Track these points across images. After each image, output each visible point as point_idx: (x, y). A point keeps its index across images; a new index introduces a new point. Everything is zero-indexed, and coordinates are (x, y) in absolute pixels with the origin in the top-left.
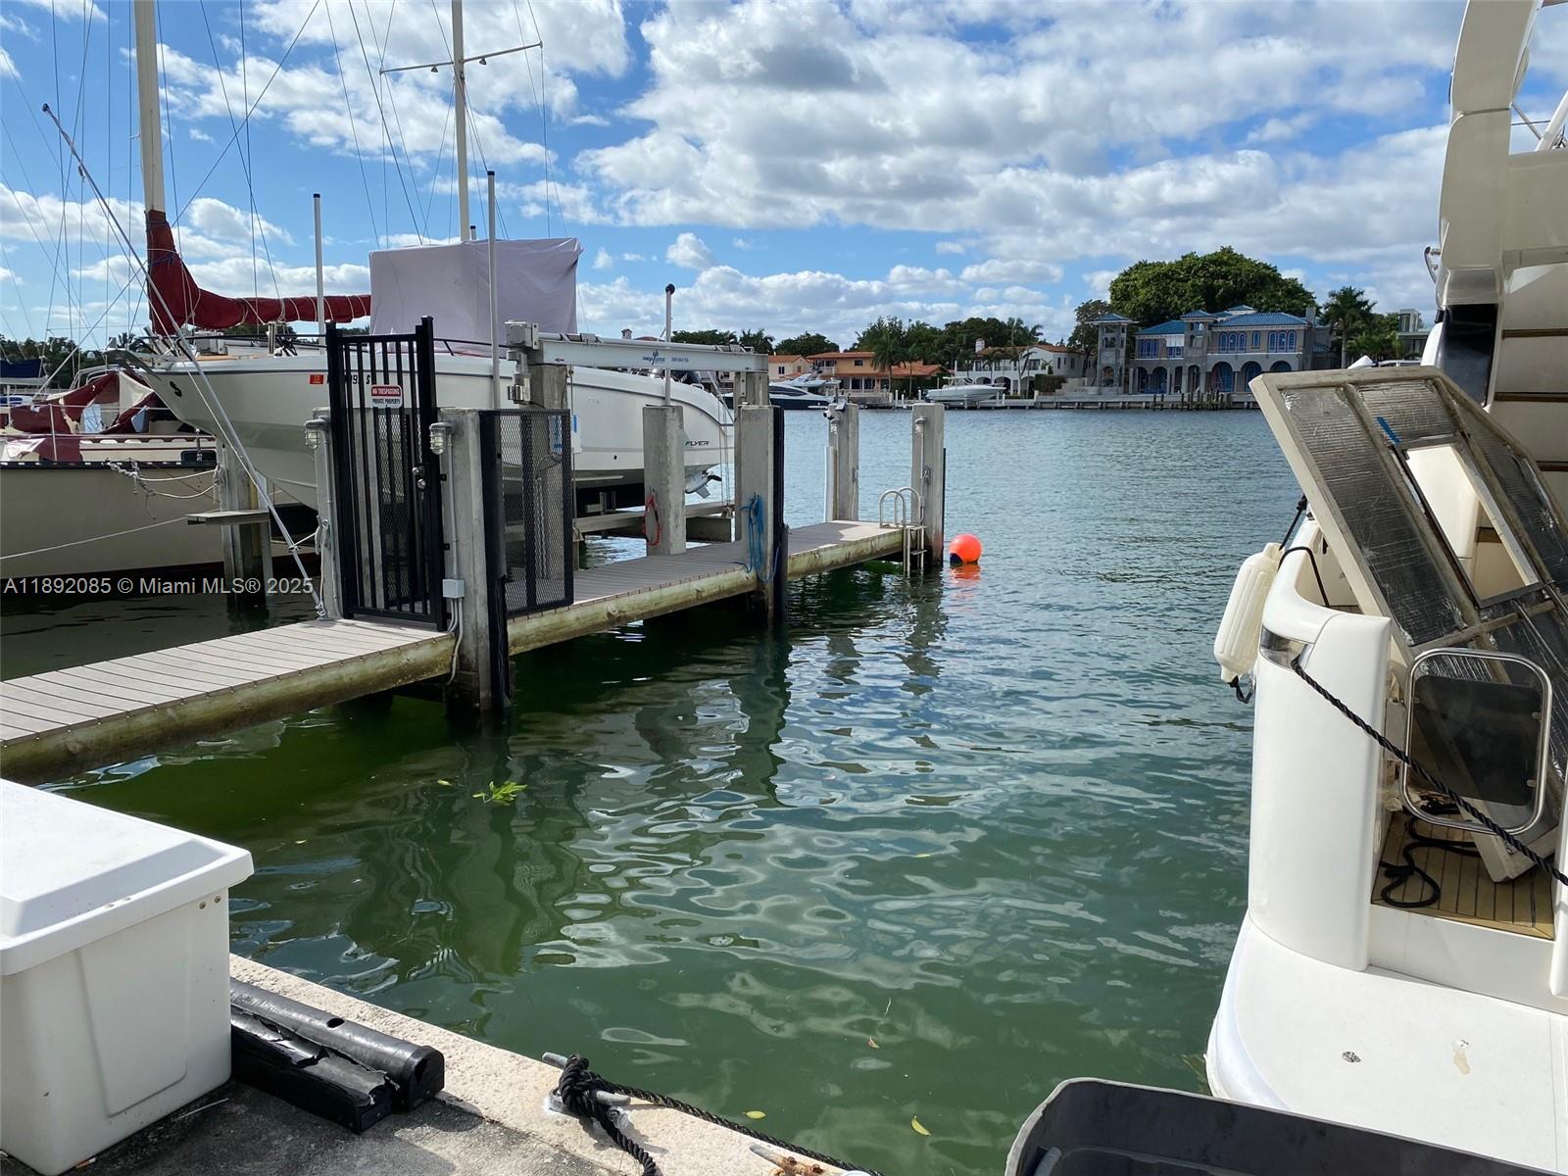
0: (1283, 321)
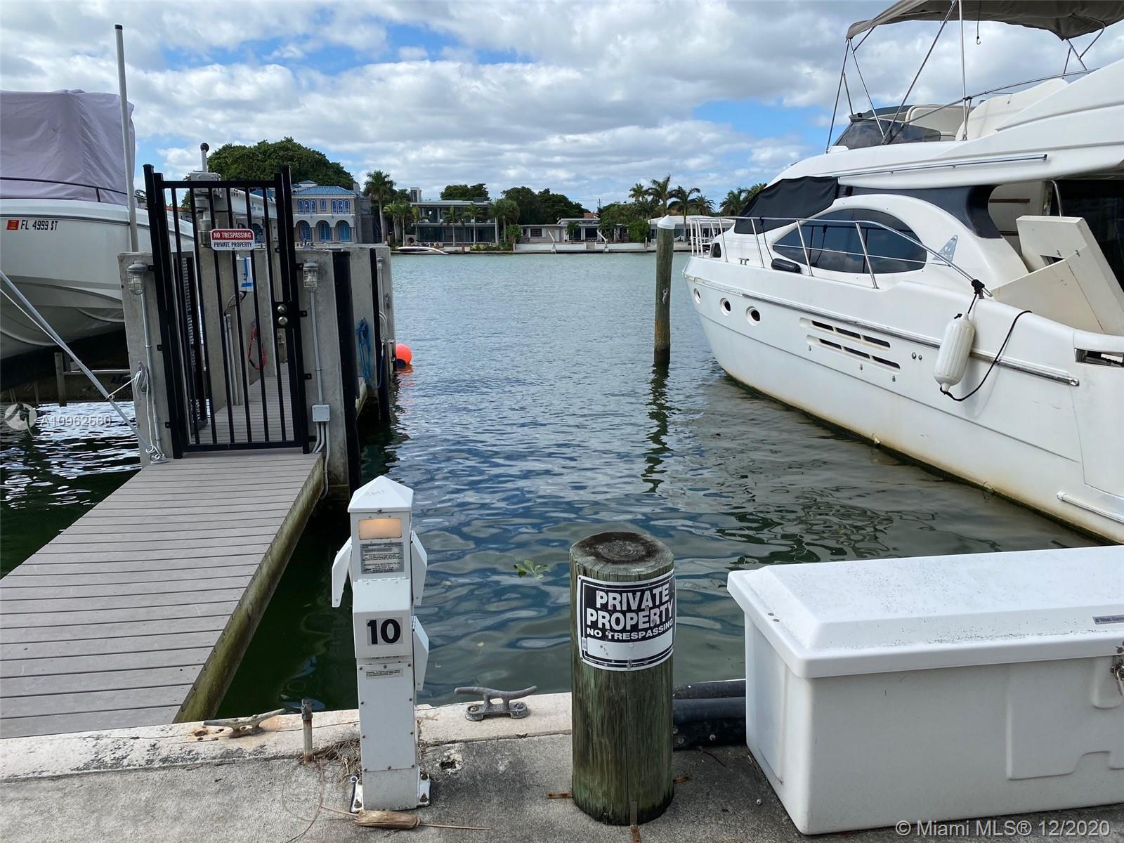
0: (337, 193)
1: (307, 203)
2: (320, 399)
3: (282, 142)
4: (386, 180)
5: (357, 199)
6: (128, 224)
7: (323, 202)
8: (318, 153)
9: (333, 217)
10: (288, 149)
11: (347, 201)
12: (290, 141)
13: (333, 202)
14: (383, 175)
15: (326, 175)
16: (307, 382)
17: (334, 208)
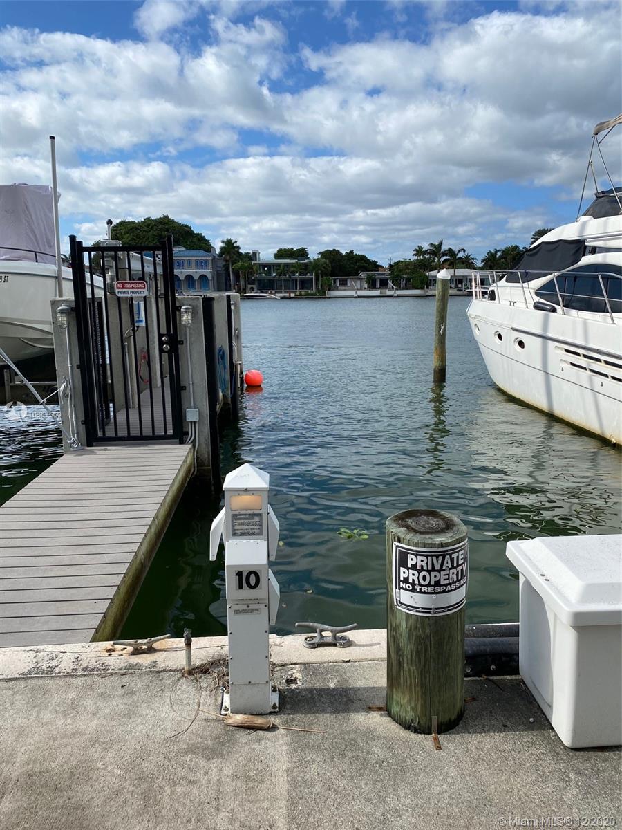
0: (200, 255)
1: (178, 262)
2: (192, 405)
3: (161, 218)
4: (235, 245)
5: (214, 259)
6: (57, 278)
7: (190, 261)
8: (186, 226)
9: (196, 272)
10: (165, 224)
11: (206, 261)
12: (166, 217)
13: (197, 261)
14: (233, 242)
15: (192, 242)
16: (183, 392)
17: (198, 265)
